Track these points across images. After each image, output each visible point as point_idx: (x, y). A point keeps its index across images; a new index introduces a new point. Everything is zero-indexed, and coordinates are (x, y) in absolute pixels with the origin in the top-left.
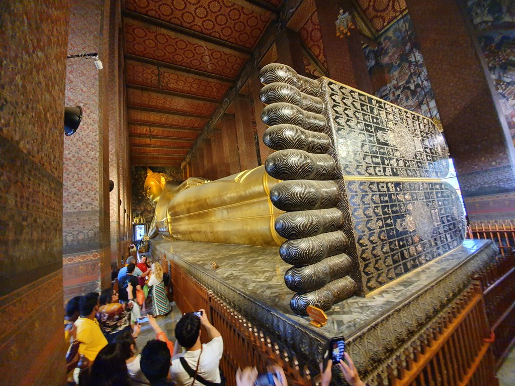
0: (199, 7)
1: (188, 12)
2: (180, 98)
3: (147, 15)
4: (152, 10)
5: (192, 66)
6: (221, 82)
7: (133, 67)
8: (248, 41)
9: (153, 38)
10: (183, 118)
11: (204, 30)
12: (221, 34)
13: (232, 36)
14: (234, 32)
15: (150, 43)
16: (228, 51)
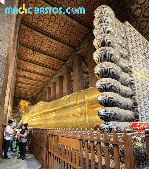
0: (55, 23)
1: (50, 25)
2: (40, 66)
3: (32, 25)
4: (34, 22)
5: (48, 52)
6: (59, 61)
7: (22, 50)
8: (75, 42)
9: (33, 37)
10: (40, 76)
11: (55, 35)
12: (63, 37)
13: (68, 39)
14: (69, 37)
15: (31, 39)
16: (65, 46)
